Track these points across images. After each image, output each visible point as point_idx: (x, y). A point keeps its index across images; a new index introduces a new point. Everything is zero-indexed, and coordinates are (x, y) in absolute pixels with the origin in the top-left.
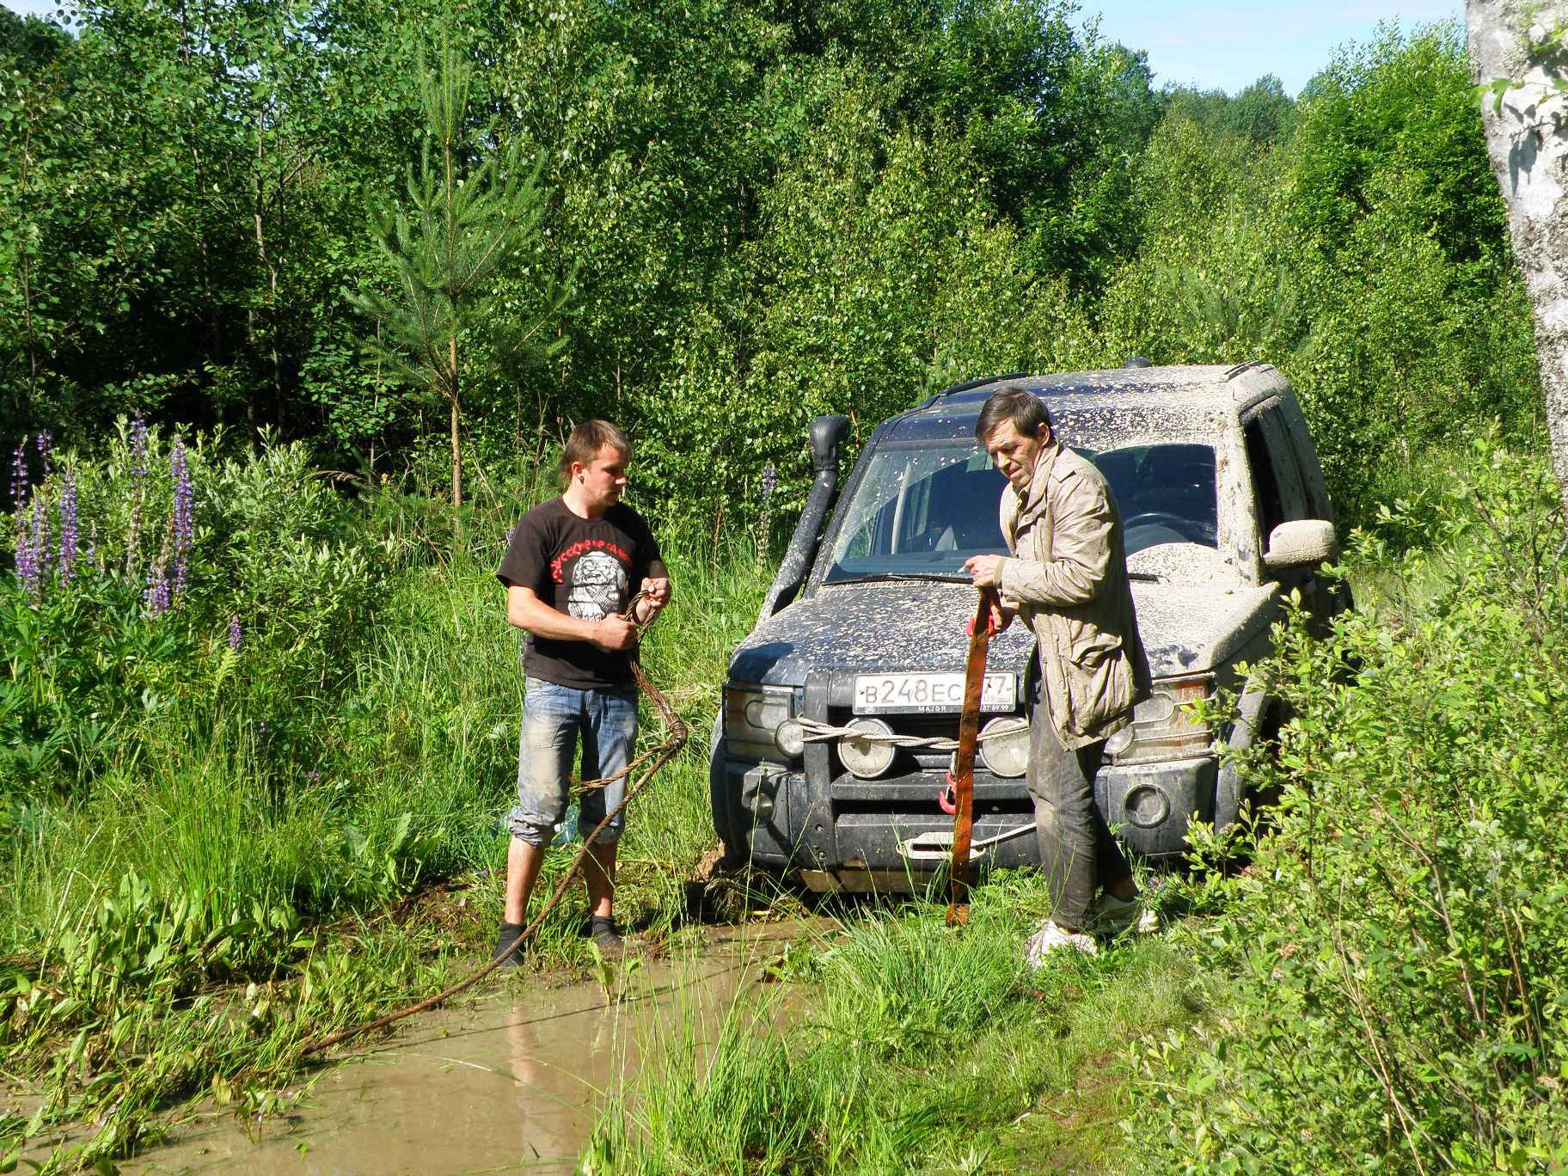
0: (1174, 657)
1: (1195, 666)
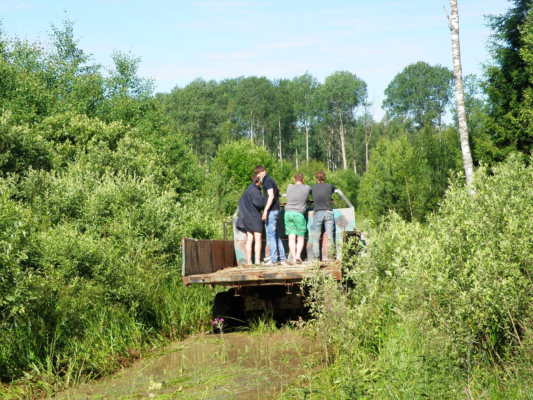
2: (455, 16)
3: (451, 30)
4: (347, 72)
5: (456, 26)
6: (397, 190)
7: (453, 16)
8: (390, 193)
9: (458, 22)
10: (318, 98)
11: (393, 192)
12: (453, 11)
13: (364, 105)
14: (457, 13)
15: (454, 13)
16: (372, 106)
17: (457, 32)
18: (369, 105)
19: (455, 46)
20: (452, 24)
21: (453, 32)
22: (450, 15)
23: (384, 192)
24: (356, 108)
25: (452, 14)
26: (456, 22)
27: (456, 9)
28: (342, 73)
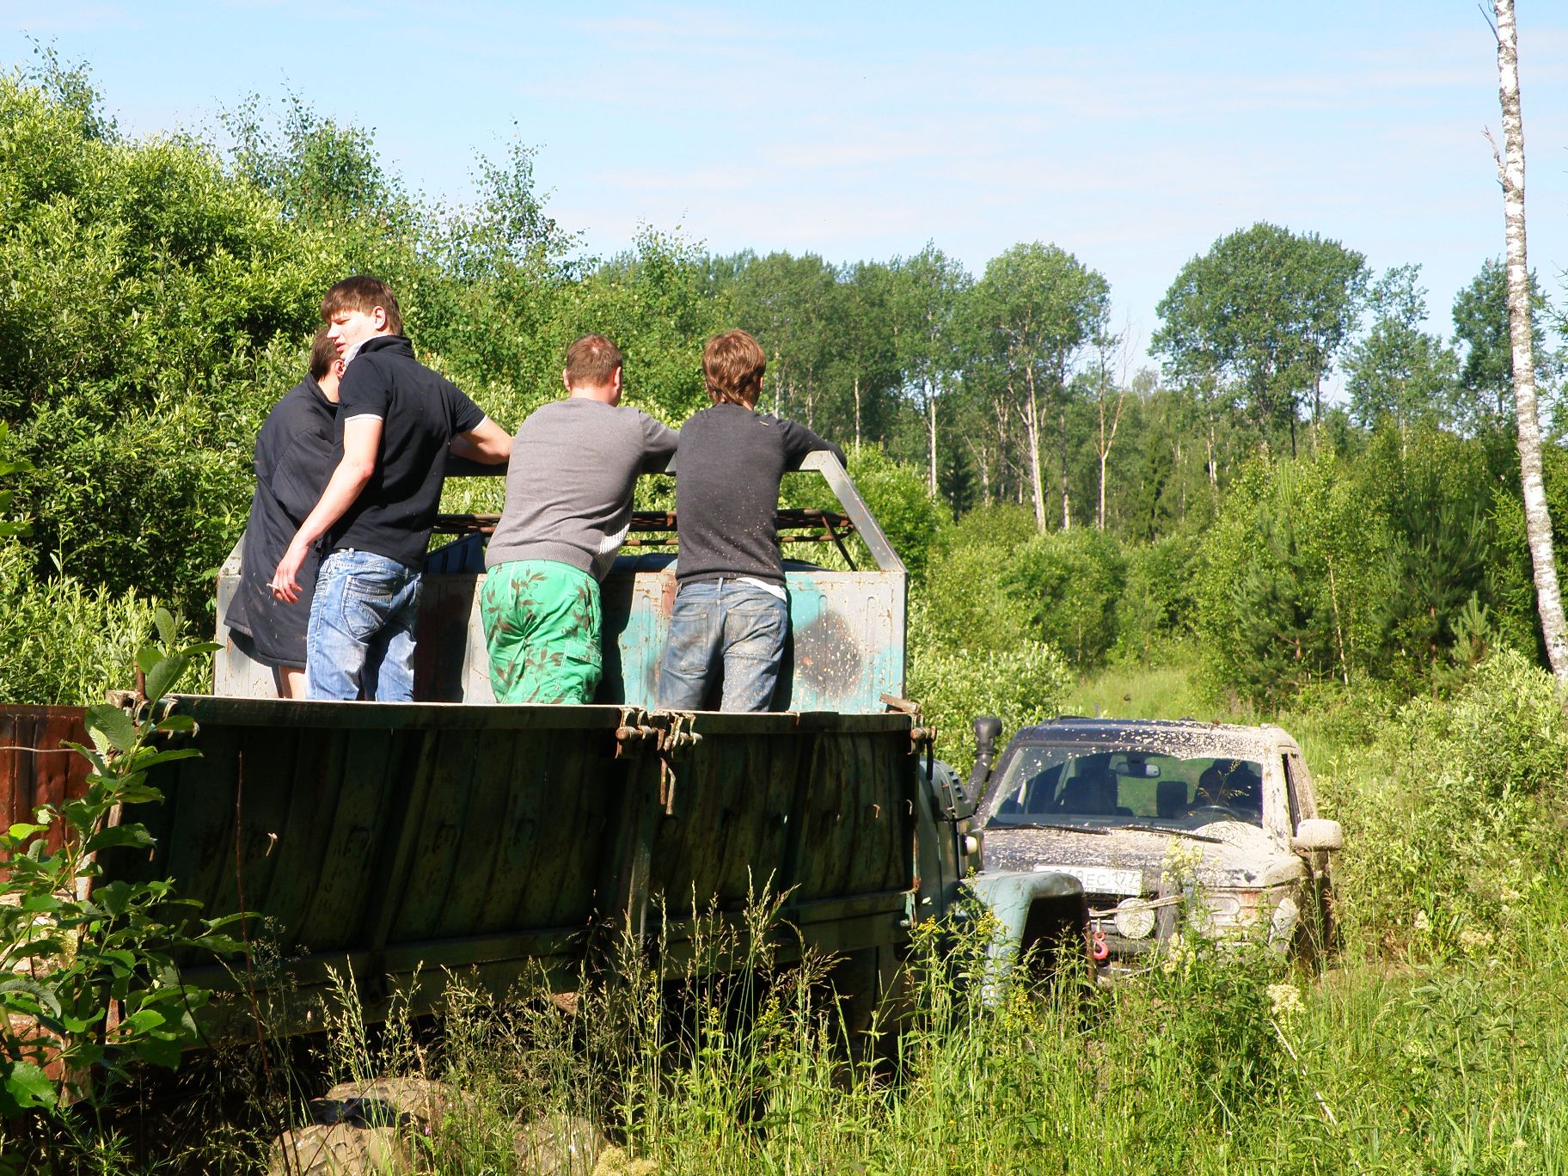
0: (1241, 876)
1: (1254, 883)
2: (1515, 155)
3: (1505, 190)
4: (1052, 246)
5: (1518, 184)
6: (1306, 593)
7: (1510, 157)
8: (1287, 601)
9: (1523, 171)
10: (966, 320)
11: (1297, 598)
12: (1511, 144)
13: (1098, 342)
14: (1521, 147)
15: (1514, 147)
16: (1122, 346)
17: (1520, 196)
18: (1112, 343)
19: (1514, 230)
20: (1508, 175)
21: (1510, 195)
22: (1502, 153)
23: (1270, 598)
24: (1075, 350)
25: (1508, 151)
26: (1518, 170)
27: (1519, 138)
28: (1037, 248)
